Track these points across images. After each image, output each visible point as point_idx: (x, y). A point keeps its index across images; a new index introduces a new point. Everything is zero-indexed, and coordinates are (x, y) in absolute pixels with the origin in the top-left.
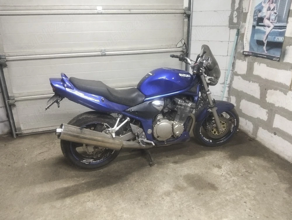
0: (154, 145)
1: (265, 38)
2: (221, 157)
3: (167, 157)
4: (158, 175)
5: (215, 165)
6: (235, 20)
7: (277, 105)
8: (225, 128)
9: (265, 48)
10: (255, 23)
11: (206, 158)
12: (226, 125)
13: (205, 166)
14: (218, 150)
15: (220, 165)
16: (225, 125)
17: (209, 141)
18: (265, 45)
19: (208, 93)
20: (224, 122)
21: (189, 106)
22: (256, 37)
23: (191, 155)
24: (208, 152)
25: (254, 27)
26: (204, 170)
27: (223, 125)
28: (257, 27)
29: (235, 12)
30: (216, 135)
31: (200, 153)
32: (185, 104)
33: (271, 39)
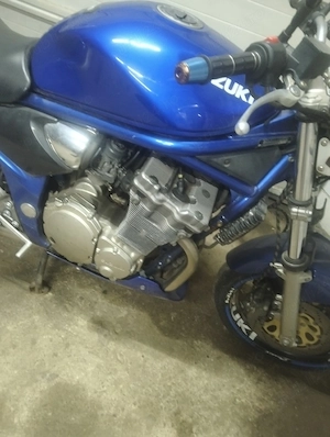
0: (19, 255)
2: (234, 402)
3: (105, 292)
4: (9, 328)
5: (184, 416)
8: (312, 343)
11: (192, 371)
12: (318, 336)
13: (152, 399)
14: (249, 372)
15: (194, 430)
16: (315, 335)
17: (249, 332)
19: (295, 210)
20: (317, 327)
21: (177, 216)
23: (163, 330)
24: (219, 358)
26: (134, 407)
27: (311, 332)
30: (273, 336)
31: (198, 343)
32: (162, 201)
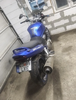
1: (37, 4)
6: (20, 5)
7: (53, 21)
9: (38, 7)
10: (30, 1)
18: (38, 6)
22: (33, 6)
25: (30, 3)
28: (31, 2)
29: (19, 2)
33: (39, 3)
